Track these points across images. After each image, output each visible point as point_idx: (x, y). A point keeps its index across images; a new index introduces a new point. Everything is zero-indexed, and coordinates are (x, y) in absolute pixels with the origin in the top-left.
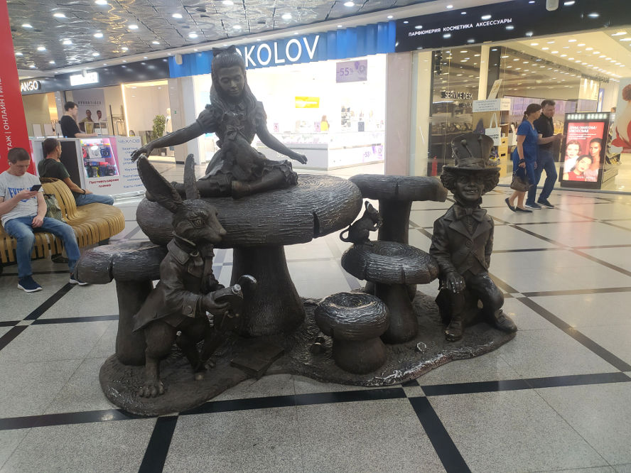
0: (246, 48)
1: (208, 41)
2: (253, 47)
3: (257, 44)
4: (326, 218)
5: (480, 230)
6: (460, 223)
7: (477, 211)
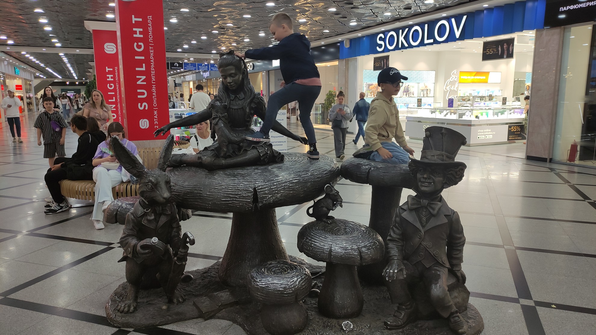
0: (401, 31)
1: (369, 27)
2: (407, 29)
3: (410, 27)
4: (266, 194)
5: (433, 223)
6: (414, 213)
7: (433, 204)
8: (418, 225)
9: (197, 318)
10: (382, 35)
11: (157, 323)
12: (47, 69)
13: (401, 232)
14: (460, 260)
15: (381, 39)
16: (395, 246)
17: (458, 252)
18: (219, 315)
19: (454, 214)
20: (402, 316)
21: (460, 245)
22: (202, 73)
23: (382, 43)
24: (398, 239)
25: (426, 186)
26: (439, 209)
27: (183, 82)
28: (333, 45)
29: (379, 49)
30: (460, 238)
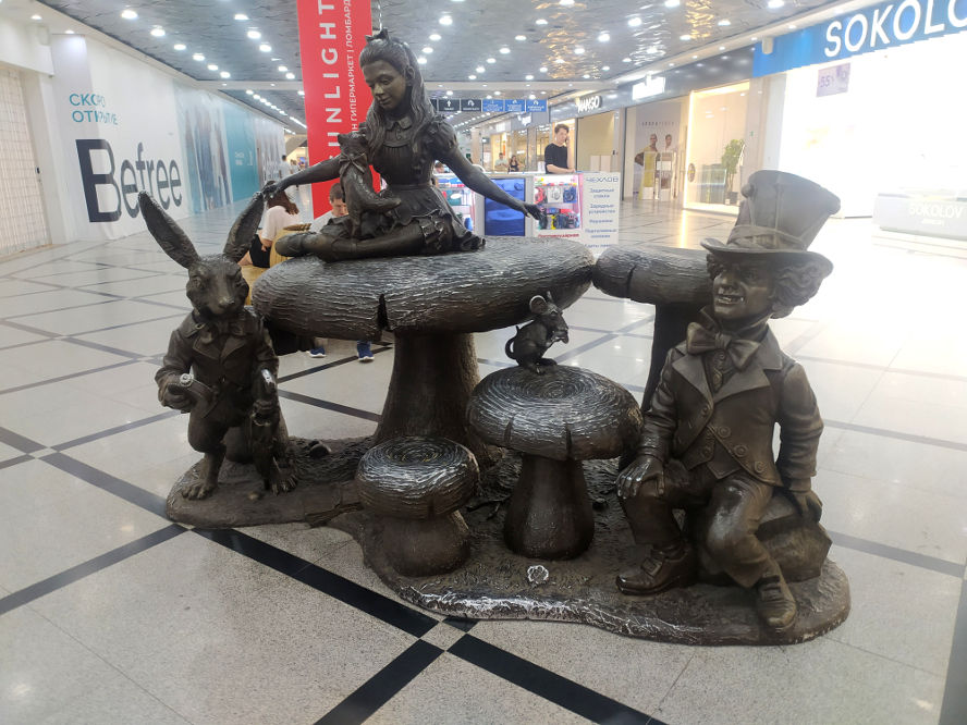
0: (876, 12)
1: (810, 9)
4: (402, 307)
5: (738, 384)
6: (698, 362)
7: (740, 344)
8: (703, 387)
9: (300, 521)
10: (838, 25)
11: (233, 521)
12: (292, 118)
13: (672, 401)
14: (810, 470)
15: (835, 32)
16: (656, 427)
17: (802, 453)
18: (335, 520)
19: (789, 369)
20: (656, 570)
21: (809, 439)
22: (519, 118)
23: (836, 39)
24: (666, 413)
25: (725, 305)
26: (753, 356)
27: (492, 135)
28: (743, 51)
29: (828, 53)
30: (808, 423)
